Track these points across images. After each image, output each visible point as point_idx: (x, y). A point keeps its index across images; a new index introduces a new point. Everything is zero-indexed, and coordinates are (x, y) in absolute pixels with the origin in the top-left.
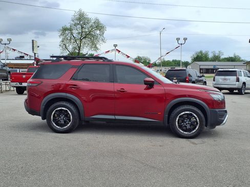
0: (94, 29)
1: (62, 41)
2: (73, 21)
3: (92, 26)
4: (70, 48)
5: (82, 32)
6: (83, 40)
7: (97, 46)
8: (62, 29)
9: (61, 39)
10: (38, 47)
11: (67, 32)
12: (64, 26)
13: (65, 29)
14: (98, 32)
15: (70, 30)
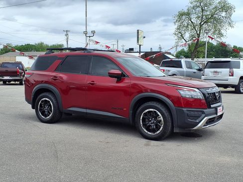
0: (218, 11)
1: (178, 29)
2: (191, 3)
3: (216, 7)
4: (187, 36)
5: (202, 16)
6: (204, 26)
7: (223, 31)
8: (178, 14)
9: (176, 27)
10: (144, 37)
11: (184, 17)
12: (181, 10)
13: (181, 14)
14: (224, 14)
15: (188, 14)
